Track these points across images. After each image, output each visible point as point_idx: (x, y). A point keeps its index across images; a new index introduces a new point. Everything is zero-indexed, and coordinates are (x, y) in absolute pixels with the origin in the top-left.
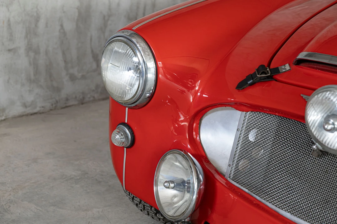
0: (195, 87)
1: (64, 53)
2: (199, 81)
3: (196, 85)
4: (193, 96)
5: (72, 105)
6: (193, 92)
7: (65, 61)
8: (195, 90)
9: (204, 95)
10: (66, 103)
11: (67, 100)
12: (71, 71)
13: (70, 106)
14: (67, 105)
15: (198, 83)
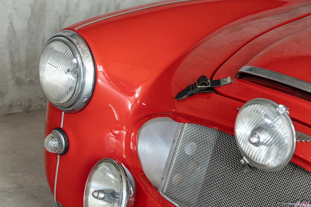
0: (135, 93)
1: (11, 54)
2: (140, 88)
3: (137, 92)
4: (132, 104)
5: (16, 113)
6: (132, 99)
7: (12, 63)
8: (135, 98)
9: (143, 104)
10: (9, 110)
11: (11, 106)
12: (18, 75)
13: (13, 114)
14: (11, 112)
15: (138, 89)
